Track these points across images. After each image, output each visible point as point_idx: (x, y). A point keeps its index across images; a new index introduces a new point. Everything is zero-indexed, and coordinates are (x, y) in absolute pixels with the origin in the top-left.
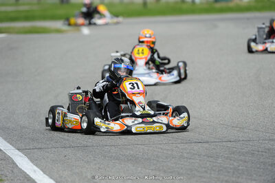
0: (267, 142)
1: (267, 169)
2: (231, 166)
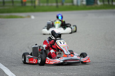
0: (109, 63)
2: (95, 73)
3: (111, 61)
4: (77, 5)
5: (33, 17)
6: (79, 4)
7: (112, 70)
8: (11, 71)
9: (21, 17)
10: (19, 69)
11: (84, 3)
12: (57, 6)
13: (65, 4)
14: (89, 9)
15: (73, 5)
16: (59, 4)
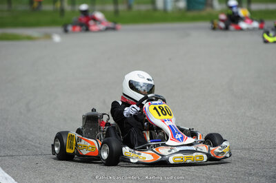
0: (239, 151)
1: (240, 178)
2: (205, 175)
3: (243, 147)
4: (165, 10)
5: (57, 38)
6: (170, 7)
7: (247, 168)
8: (4, 169)
9: (29, 38)
10: (23, 162)
11: (182, 4)
12: (116, 12)
13: (136, 7)
14: (194, 19)
15: (155, 9)
16: (122, 7)
